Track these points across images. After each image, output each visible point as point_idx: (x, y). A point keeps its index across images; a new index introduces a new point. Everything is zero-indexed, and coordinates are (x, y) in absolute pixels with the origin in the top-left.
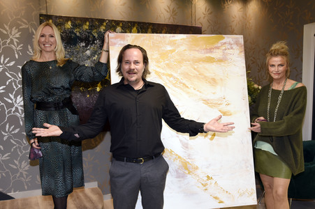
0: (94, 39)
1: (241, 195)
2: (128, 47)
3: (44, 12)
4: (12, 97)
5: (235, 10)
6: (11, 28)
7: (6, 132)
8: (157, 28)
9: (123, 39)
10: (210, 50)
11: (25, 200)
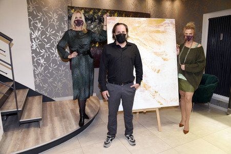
0: (95, 19)
1: (171, 101)
2: (118, 24)
3: (70, 5)
4: (54, 49)
5: (167, 5)
6: (53, 13)
7: (50, 67)
8: (128, 14)
9: (114, 20)
10: (158, 27)
11: (60, 101)
